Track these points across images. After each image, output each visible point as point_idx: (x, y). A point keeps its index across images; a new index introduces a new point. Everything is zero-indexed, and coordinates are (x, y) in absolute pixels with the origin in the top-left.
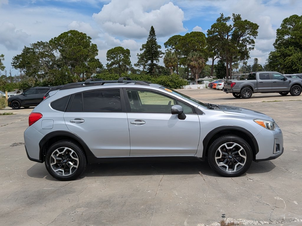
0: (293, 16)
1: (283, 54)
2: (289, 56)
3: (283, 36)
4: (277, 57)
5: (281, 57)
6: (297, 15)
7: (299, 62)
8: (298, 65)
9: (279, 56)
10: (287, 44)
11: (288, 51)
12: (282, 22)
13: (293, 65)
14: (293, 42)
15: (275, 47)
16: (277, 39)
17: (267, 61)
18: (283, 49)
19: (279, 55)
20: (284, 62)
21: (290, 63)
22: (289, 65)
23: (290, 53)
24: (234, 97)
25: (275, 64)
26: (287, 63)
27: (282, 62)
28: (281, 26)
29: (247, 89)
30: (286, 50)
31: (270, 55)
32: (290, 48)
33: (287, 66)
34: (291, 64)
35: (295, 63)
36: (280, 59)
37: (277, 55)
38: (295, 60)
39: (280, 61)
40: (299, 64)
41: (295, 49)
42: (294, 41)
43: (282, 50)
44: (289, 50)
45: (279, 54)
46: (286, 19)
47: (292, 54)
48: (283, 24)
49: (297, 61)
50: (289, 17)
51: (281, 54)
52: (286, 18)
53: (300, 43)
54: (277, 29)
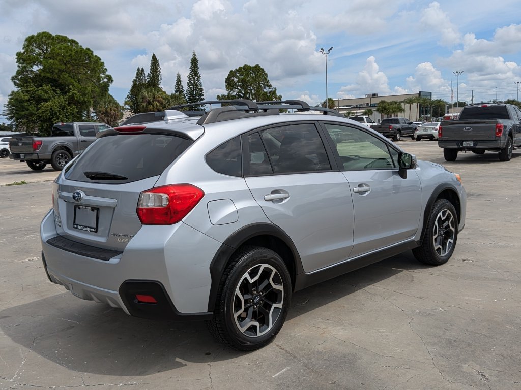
0: (43, 33)
1: (34, 97)
2: (46, 100)
3: (31, 67)
4: (23, 101)
5: (31, 101)
6: (50, 33)
7: (62, 112)
8: (61, 116)
9: (27, 101)
10: (39, 79)
11: (42, 92)
12: (24, 40)
13: (53, 117)
14: (48, 78)
15: (15, 84)
16: (18, 70)
17: (6, 108)
18: (32, 88)
19: (27, 98)
20: (37, 110)
21: (48, 114)
22: (46, 116)
23: (46, 96)
24: (29, 169)
25: (21, 113)
26: (43, 112)
27: (33, 110)
28: (23, 49)
29: (62, 153)
30: (38, 91)
31: (10, 97)
32: (45, 88)
33: (44, 119)
34: (51, 115)
35: (56, 113)
36: (30, 106)
37: (24, 98)
38: (56, 109)
39: (30, 109)
40: (63, 116)
41: (53, 90)
42: (49, 76)
43: (32, 91)
44: (43, 90)
45: (27, 96)
46: (32, 37)
47: (49, 98)
48: (28, 46)
49: (60, 111)
50: (35, 34)
51: (31, 97)
52: (31, 35)
53: (61, 80)
54: (18, 53)
